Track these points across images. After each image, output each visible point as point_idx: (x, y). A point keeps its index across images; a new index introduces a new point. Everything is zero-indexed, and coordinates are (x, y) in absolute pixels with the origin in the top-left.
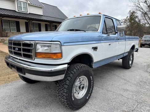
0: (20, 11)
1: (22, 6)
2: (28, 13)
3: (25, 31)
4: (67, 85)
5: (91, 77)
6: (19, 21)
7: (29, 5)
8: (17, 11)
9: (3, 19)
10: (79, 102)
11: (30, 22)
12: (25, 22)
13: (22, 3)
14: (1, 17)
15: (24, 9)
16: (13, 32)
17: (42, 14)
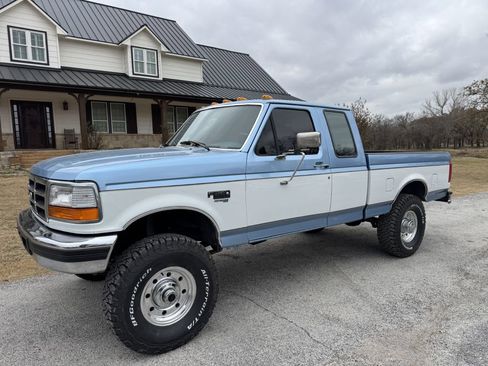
0: (139, 74)
1: (145, 61)
2: (160, 78)
3: (151, 132)
4: (115, 286)
5: (204, 272)
6: (134, 104)
7: (164, 55)
8: (131, 75)
9: (90, 98)
10: (158, 334)
11: (164, 105)
12: (152, 105)
13: (145, 51)
14: (86, 96)
15: (148, 69)
16: (117, 135)
17: (201, 81)
